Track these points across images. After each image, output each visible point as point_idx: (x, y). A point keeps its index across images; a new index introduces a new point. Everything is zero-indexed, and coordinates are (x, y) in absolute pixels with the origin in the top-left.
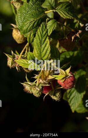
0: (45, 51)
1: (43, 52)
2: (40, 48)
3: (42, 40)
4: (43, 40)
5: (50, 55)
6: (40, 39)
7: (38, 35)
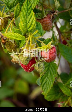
0: (30, 22)
1: (29, 23)
2: (26, 19)
3: (27, 12)
4: (29, 12)
5: (35, 26)
6: (25, 11)
7: (24, 8)
